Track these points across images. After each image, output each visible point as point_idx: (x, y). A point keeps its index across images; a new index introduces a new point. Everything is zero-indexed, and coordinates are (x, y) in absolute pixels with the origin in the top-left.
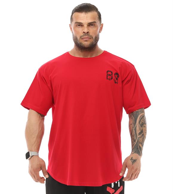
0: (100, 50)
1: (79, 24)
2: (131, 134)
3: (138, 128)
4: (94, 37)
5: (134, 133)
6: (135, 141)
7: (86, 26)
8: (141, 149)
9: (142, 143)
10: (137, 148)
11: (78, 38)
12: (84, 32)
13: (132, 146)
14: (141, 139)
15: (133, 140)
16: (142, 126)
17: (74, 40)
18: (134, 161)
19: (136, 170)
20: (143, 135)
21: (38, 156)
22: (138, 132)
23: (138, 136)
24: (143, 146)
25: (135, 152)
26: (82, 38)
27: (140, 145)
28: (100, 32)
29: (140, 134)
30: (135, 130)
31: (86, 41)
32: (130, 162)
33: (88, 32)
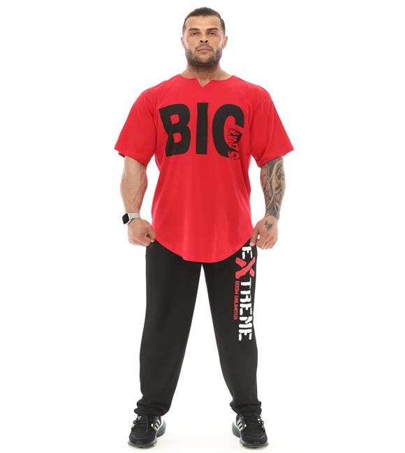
0: (223, 74)
1: (195, 32)
2: (264, 189)
3: (274, 181)
4: (215, 50)
5: (268, 187)
6: (270, 199)
7: (204, 33)
8: (278, 209)
9: (279, 202)
10: (273, 208)
11: (193, 50)
12: (201, 41)
13: (267, 205)
14: (278, 196)
15: (267, 198)
16: (279, 179)
17: (187, 56)
18: (270, 226)
19: (272, 238)
20: (281, 190)
21: (140, 218)
22: (274, 187)
23: (275, 192)
24: (280, 205)
25: (271, 214)
26: (199, 49)
27: (277, 204)
28: (223, 47)
29: (277, 189)
30: (271, 183)
31: (204, 53)
32: (264, 228)
33: (207, 41)
